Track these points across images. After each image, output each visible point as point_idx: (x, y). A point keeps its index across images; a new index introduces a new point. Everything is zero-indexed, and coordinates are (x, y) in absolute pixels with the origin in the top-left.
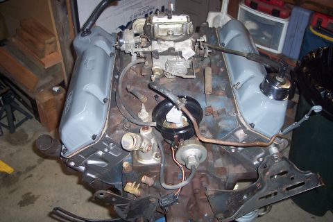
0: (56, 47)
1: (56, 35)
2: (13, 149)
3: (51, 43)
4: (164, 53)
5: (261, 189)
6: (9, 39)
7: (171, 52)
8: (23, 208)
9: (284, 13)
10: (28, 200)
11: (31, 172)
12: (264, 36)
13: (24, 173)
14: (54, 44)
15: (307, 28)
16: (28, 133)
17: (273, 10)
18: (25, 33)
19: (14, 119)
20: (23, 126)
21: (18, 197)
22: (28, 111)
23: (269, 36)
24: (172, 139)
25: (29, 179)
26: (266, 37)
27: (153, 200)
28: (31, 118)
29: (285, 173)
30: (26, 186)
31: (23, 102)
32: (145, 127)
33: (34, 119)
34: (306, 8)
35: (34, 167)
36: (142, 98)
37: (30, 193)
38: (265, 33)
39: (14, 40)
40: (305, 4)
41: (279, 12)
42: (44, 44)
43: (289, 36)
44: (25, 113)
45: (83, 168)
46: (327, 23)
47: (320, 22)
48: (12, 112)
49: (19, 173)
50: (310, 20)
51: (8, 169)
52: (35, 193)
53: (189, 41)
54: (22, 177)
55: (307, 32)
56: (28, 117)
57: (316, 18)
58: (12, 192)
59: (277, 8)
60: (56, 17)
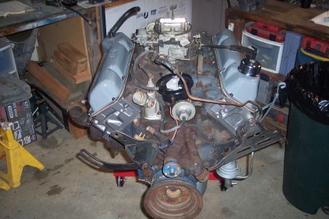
0: (86, 67)
1: (87, 56)
2: (45, 151)
3: (82, 63)
4: (167, 43)
5: (238, 145)
6: (48, 60)
7: (172, 42)
8: (50, 196)
9: (279, 37)
10: (55, 191)
11: (59, 170)
12: (264, 58)
13: (53, 170)
14: (84, 64)
15: (299, 49)
16: (58, 139)
17: (270, 35)
18: (61, 54)
19: (47, 129)
20: (54, 134)
21: (47, 188)
22: (59, 122)
23: (268, 58)
24: (170, 102)
25: (57, 175)
26: (266, 60)
27: (154, 146)
28: (61, 128)
29: (258, 133)
30: (53, 180)
31: (56, 114)
32: (151, 90)
33: (64, 129)
34: (297, 32)
35: (62, 166)
36: (150, 75)
37: (57, 186)
38: (265, 56)
39: (52, 61)
40: (296, 29)
41: (275, 37)
42: (77, 63)
43: (284, 57)
44: (57, 124)
45: (103, 128)
46: (315, 44)
47: (308, 44)
48: (46, 122)
49: (49, 170)
50: (300, 43)
51: (40, 166)
52: (61, 185)
53: (186, 35)
54: (52, 173)
55: (299, 53)
56: (59, 127)
57: (306, 40)
58: (42, 184)
59: (273, 34)
60: (88, 41)
